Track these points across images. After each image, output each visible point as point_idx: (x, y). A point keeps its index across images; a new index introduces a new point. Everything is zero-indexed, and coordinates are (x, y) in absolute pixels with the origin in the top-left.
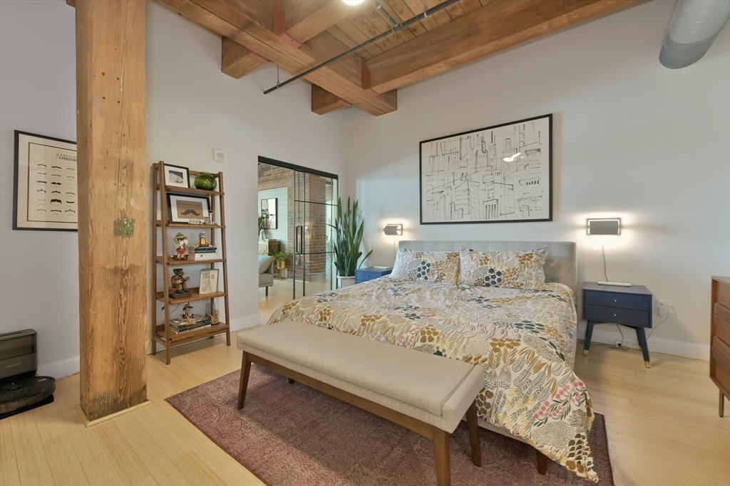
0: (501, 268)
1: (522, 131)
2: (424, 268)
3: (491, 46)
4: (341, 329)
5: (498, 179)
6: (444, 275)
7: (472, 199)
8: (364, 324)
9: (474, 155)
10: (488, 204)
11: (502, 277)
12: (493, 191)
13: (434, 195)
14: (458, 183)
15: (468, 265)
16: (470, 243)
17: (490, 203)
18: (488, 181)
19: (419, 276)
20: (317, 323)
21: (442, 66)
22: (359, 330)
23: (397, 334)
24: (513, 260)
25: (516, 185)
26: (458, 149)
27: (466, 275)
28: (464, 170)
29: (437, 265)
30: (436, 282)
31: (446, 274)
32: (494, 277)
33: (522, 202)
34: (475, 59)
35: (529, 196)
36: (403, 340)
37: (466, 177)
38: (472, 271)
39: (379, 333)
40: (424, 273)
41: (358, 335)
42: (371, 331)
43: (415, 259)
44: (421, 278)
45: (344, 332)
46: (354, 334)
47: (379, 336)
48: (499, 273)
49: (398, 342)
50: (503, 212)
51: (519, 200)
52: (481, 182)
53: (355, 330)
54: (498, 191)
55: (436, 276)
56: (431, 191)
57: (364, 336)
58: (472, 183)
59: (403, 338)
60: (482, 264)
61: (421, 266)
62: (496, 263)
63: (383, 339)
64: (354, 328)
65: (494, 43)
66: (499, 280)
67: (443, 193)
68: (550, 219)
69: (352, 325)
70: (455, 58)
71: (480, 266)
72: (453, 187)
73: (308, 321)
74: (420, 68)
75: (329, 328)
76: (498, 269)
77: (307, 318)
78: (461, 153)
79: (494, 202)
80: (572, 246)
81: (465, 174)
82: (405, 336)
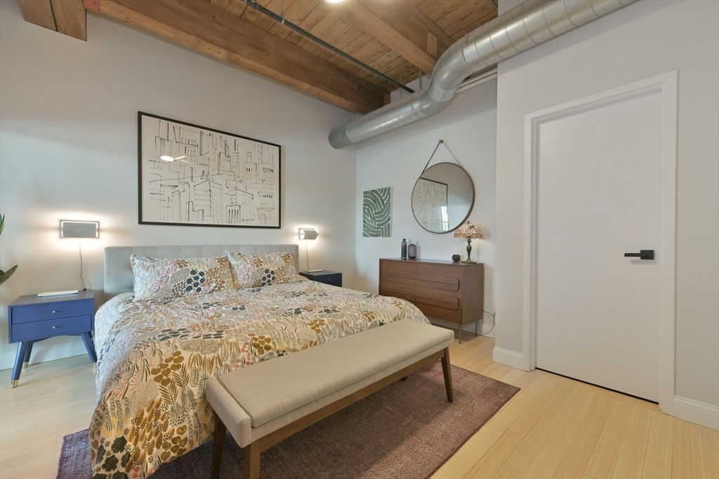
0: (274, 267)
1: (260, 150)
2: (196, 278)
3: (271, 71)
4: (298, 347)
5: (240, 186)
6: (223, 282)
7: (214, 201)
8: (318, 331)
9: (217, 157)
10: (231, 208)
11: (275, 275)
12: (235, 197)
13: (162, 188)
14: (197, 180)
15: (244, 270)
16: (238, 247)
17: (234, 208)
18: (231, 186)
19: (189, 289)
20: (257, 360)
21: (223, 54)
22: (319, 338)
23: (352, 325)
24: (280, 260)
25: (256, 196)
26: (198, 142)
27: (244, 279)
28: (206, 169)
29: (212, 272)
30: (211, 292)
31: (225, 280)
32: (269, 276)
33: (260, 211)
34: (251, 70)
35: (265, 206)
36: (359, 327)
37: (207, 176)
38: (250, 274)
39: (338, 332)
40: (196, 285)
41: (320, 343)
42: (330, 333)
43: (178, 269)
44: (192, 291)
45: (303, 348)
46: (315, 344)
47: (340, 334)
48: (273, 272)
49: (355, 330)
50: (245, 218)
51: (258, 209)
52: (224, 186)
53: (314, 341)
54: (241, 198)
55: (214, 285)
56: (159, 183)
57: (327, 341)
58: (214, 185)
59: (358, 325)
60: (258, 266)
61: (190, 276)
62: (269, 264)
63: (343, 334)
64: (311, 339)
65: (276, 73)
66: (273, 278)
67: (177, 189)
68: (279, 227)
69: (307, 338)
70: (240, 58)
71: (256, 268)
72: (192, 184)
73: (240, 364)
74: (198, 36)
75: (280, 355)
76: (271, 269)
77: (235, 360)
78: (201, 148)
79: (237, 208)
80: (297, 247)
81: (206, 173)
82: (358, 323)
